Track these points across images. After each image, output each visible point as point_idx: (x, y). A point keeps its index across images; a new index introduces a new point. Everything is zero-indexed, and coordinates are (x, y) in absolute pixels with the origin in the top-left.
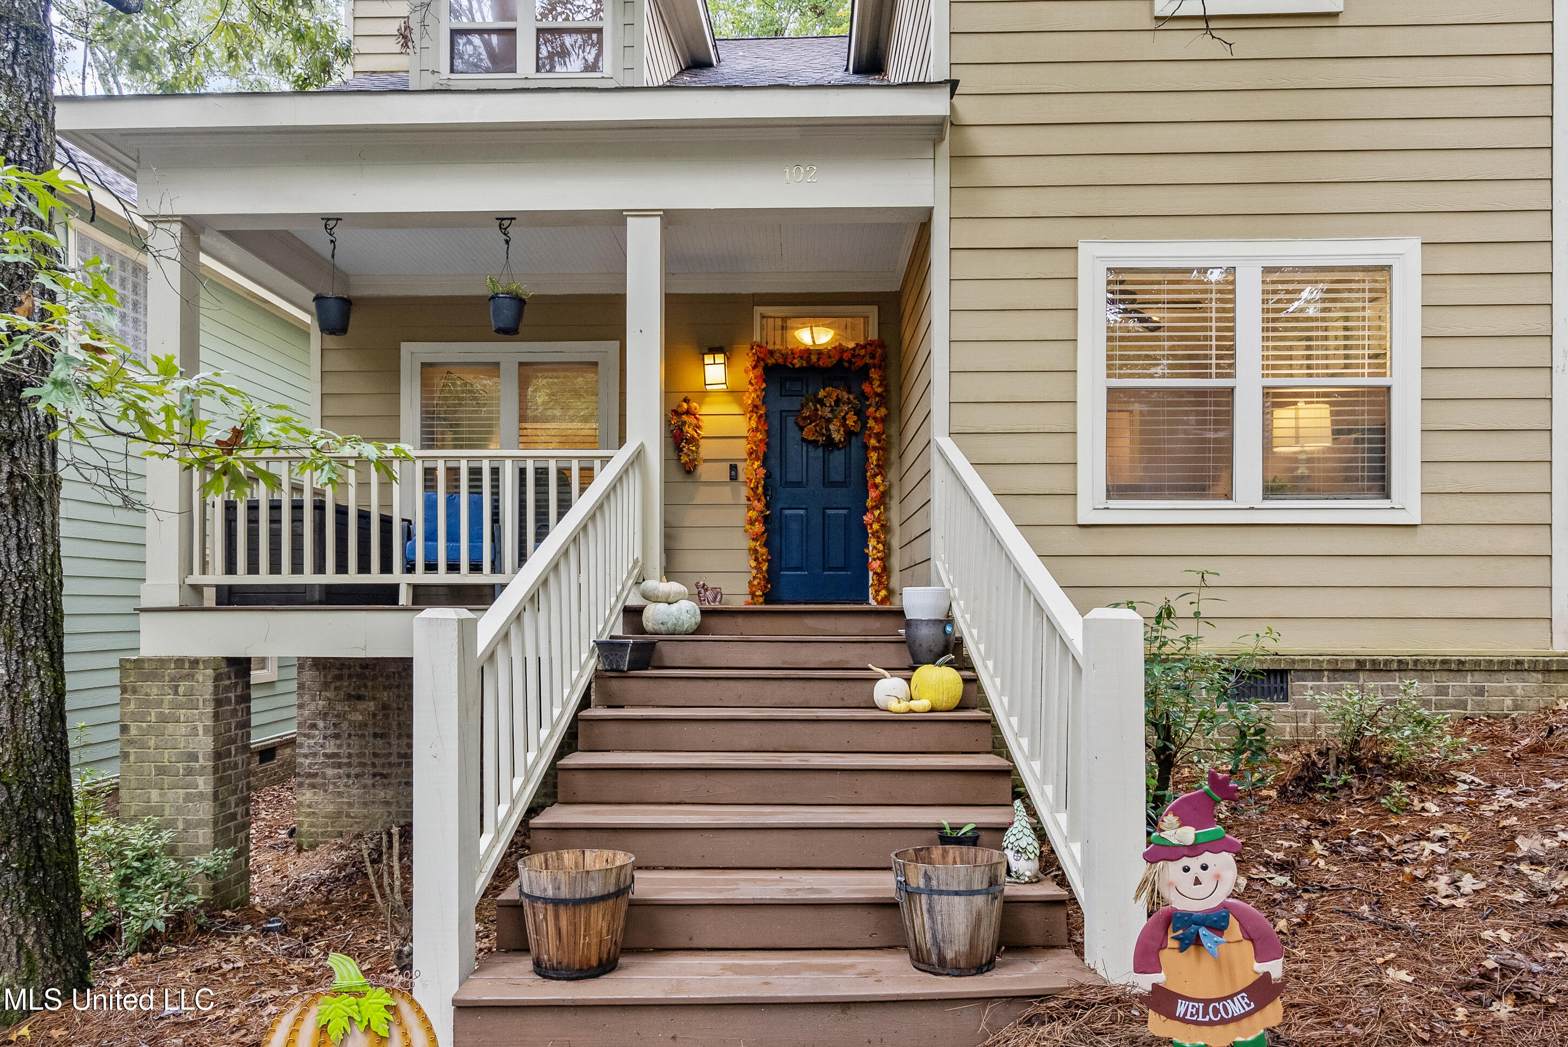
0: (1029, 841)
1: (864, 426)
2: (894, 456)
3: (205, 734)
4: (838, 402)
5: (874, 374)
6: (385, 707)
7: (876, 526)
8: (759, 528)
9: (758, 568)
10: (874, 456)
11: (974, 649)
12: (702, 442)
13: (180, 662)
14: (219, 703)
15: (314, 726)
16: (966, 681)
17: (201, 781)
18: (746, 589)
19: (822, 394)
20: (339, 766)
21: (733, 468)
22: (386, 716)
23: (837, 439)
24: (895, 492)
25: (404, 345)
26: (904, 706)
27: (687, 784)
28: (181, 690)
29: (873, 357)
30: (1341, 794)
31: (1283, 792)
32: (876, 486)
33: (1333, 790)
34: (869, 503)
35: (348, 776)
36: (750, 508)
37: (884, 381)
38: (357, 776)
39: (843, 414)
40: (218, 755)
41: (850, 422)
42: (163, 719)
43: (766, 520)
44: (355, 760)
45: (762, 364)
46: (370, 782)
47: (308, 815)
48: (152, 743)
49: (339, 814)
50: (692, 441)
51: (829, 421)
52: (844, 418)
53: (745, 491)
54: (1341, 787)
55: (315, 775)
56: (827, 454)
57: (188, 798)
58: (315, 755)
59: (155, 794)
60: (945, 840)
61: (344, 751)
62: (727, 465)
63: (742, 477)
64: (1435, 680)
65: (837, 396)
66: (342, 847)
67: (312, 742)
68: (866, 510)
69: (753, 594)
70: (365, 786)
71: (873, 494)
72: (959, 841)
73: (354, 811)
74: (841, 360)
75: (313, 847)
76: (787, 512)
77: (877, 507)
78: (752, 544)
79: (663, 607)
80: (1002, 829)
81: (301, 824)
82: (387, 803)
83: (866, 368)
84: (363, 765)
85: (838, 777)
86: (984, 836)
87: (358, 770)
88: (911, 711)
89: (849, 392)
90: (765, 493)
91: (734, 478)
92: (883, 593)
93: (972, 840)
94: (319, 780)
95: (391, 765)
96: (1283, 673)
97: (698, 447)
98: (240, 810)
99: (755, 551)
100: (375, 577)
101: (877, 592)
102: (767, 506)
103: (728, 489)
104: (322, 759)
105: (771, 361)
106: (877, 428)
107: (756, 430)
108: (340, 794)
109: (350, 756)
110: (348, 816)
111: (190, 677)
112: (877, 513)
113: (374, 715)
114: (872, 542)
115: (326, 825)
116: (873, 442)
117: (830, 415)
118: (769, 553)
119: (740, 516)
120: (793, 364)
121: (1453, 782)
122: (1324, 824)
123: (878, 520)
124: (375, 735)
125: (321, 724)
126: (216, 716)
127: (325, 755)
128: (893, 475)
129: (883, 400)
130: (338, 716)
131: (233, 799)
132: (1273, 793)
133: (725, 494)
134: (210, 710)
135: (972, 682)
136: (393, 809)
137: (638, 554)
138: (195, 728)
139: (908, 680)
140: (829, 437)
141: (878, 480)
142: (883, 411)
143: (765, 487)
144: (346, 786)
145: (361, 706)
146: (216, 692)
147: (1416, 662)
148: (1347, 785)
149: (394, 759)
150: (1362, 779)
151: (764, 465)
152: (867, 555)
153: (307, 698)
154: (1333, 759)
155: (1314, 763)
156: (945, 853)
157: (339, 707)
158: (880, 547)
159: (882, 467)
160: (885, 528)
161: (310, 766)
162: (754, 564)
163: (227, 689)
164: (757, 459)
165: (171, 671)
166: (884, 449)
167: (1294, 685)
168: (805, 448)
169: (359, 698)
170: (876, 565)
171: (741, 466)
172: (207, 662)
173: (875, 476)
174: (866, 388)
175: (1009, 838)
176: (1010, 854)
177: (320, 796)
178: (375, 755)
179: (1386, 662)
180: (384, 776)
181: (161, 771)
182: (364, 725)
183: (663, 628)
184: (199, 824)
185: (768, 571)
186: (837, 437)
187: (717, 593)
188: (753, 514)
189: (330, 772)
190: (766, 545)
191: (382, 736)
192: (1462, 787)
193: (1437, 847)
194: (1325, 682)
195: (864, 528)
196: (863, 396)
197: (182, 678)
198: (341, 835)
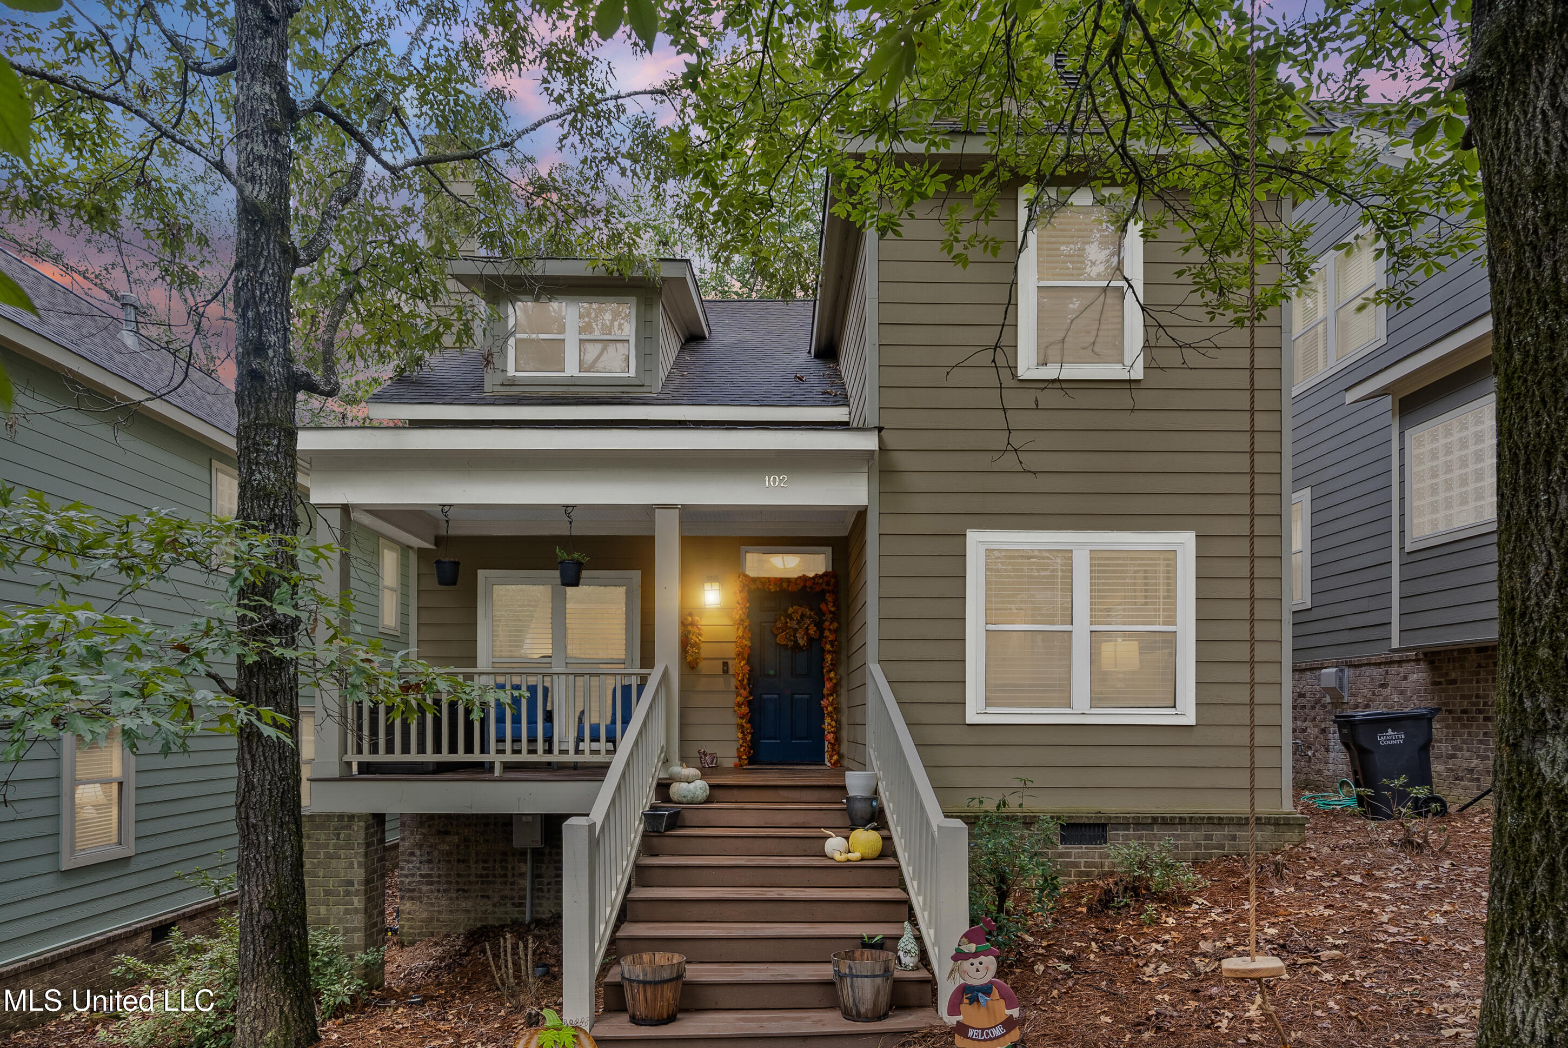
0: (912, 946)
1: (821, 635)
2: (843, 657)
3: (359, 866)
4: (802, 616)
5: (829, 598)
6: (466, 840)
7: (830, 709)
8: (745, 709)
9: (744, 739)
10: (829, 657)
11: (891, 818)
12: (702, 645)
13: (341, 817)
14: (368, 845)
15: (412, 854)
16: (884, 838)
17: (356, 900)
18: (735, 753)
19: (790, 610)
20: (432, 883)
21: (725, 664)
22: (467, 847)
23: (802, 644)
24: (844, 683)
25: (481, 573)
26: (843, 857)
27: (708, 910)
28: (342, 836)
29: (828, 584)
30: (1123, 911)
31: (1090, 909)
32: (830, 679)
33: (1119, 908)
34: (825, 691)
35: (438, 891)
36: (738, 695)
37: (836, 603)
38: (445, 891)
39: (806, 626)
40: (367, 882)
41: (811, 632)
42: (329, 856)
43: (750, 703)
44: (443, 879)
45: (746, 588)
46: (454, 896)
47: (408, 920)
48: (321, 874)
49: (430, 920)
50: (696, 645)
51: (796, 630)
52: (807, 629)
53: (734, 682)
54: (1123, 907)
55: (413, 890)
56: (794, 654)
57: (347, 912)
58: (413, 875)
59: (323, 909)
60: (865, 945)
61: (435, 872)
62: (721, 662)
63: (731, 671)
64: (1204, 831)
65: (802, 612)
66: (436, 944)
67: (411, 865)
68: (823, 697)
69: (740, 758)
70: (451, 899)
71: (828, 685)
72: (872, 946)
73: (442, 917)
74: (805, 587)
75: (412, 943)
76: (765, 696)
77: (831, 695)
78: (740, 721)
79: (684, 785)
80: (898, 938)
81: (402, 927)
82: (468, 911)
83: (823, 592)
84: (449, 883)
85: (802, 905)
86: (889, 943)
87: (445, 886)
88: (849, 860)
89: (811, 610)
90: (749, 684)
91: (726, 671)
92: (835, 757)
93: (880, 946)
94: (416, 894)
95: (470, 883)
96: (1104, 826)
97: (699, 649)
98: (379, 919)
99: (742, 726)
100: (477, 756)
101: (831, 756)
102: (751, 693)
103: (721, 680)
104: (418, 879)
105: (753, 586)
106: (831, 637)
107: (743, 637)
108: (432, 905)
109: (439, 876)
110: (438, 920)
111: (349, 827)
112: (831, 699)
113: (458, 846)
114: (828, 720)
115: (422, 927)
116: (828, 647)
117: (796, 626)
118: (752, 727)
119: (731, 700)
120: (770, 589)
121: (1189, 904)
122: (1107, 931)
123: (832, 704)
124: (459, 861)
125: (418, 853)
126: (366, 855)
127: (421, 875)
128: (842, 670)
129: (836, 616)
130: (430, 846)
131: (375, 912)
132: (1084, 910)
133: (720, 683)
134: (362, 850)
135: (888, 839)
136: (472, 915)
137: (663, 743)
138: (352, 863)
139: (847, 838)
140: (796, 642)
141: (832, 675)
142: (835, 625)
143: (749, 679)
144: (437, 898)
145: (448, 839)
146: (366, 838)
147: (1191, 818)
148: (1127, 905)
149: (473, 878)
150: (1137, 901)
151: (748, 663)
152: (824, 730)
153: (407, 833)
154: (1121, 888)
155: (1110, 890)
156: (862, 953)
157: (431, 840)
158: (833, 723)
159: (834, 666)
160: (837, 710)
161: (409, 884)
162: (740, 736)
163: (372, 835)
164: (743, 659)
165: (335, 823)
166: (836, 652)
167: (1111, 833)
168: (778, 650)
169: (447, 833)
170: (830, 737)
171: (730, 663)
172: (361, 817)
173: (830, 671)
174: (823, 607)
175: (901, 944)
176: (901, 953)
177: (417, 906)
178: (459, 875)
179: (1172, 818)
180: (464, 891)
181: (327, 893)
182: (449, 853)
183: (685, 800)
184: (355, 930)
185: (751, 741)
186: (801, 642)
187: (714, 757)
188: (740, 699)
189: (425, 888)
190: (749, 722)
191: (464, 861)
192: (1195, 907)
193: (1159, 947)
194: (1131, 832)
195: (822, 709)
196: (821, 613)
197: (343, 828)
198: (432, 935)
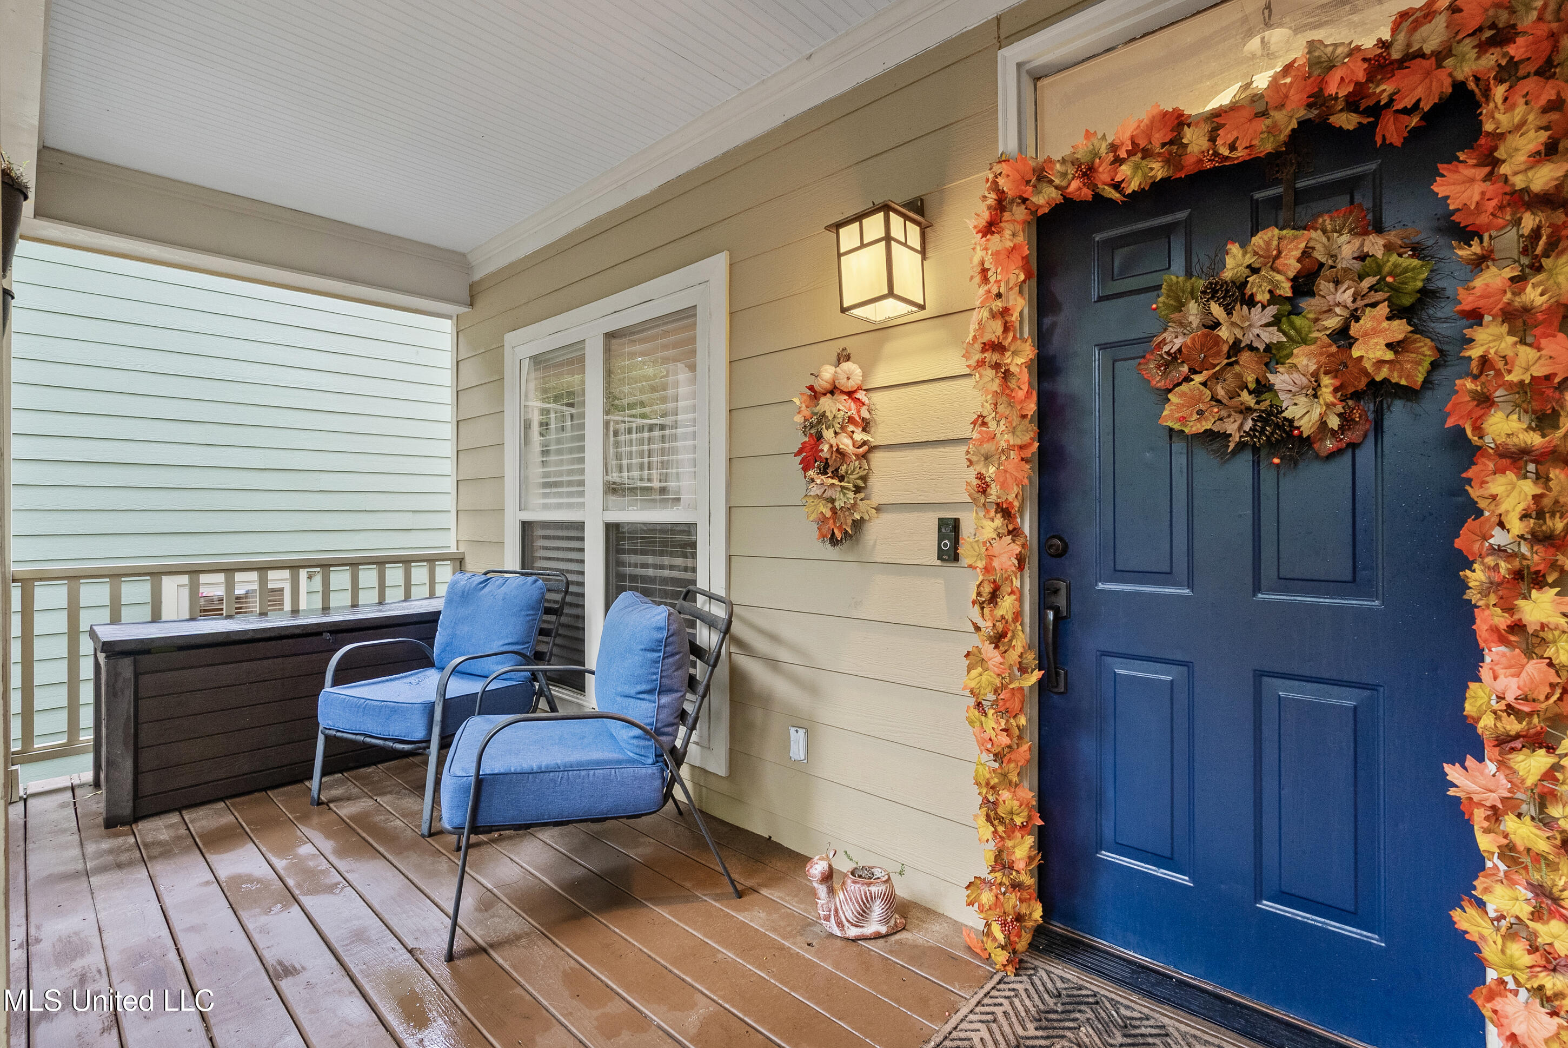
4: (1311, 276)
19: (1233, 260)
21: (948, 526)
23: (1307, 425)
25: (508, 339)
39: (1332, 323)
41: (1370, 349)
45: (1020, 213)
51: (1270, 356)
56: (1268, 476)
65: (1306, 254)
89: (1365, 229)
91: (949, 557)
103: (937, 586)
105: (1045, 198)
117: (1272, 336)
120: (1117, 186)
140: (1274, 419)
168: (1180, 461)
171: (967, 522)
186: (1308, 413)
